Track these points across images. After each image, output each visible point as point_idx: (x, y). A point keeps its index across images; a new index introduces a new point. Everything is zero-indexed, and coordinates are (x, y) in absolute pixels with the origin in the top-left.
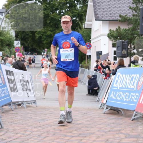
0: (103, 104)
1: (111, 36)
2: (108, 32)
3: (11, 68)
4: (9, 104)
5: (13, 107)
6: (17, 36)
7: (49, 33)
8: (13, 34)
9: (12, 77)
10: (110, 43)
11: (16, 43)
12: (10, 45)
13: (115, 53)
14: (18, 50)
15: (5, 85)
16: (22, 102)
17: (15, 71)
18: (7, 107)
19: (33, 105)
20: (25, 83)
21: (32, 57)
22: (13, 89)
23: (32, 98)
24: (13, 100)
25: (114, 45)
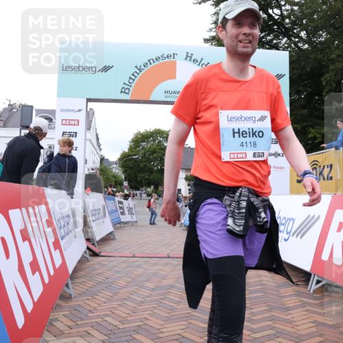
0: (182, 224)
1: (187, 179)
2: (185, 176)
3: (122, 200)
4: (120, 223)
5: (122, 225)
6: (125, 178)
7: (146, 177)
8: (123, 177)
9: (121, 205)
10: (187, 183)
11: (125, 183)
12: (121, 184)
13: (189, 190)
14: (126, 187)
15: (117, 211)
16: (128, 222)
17: (124, 201)
18: (118, 225)
19: (135, 224)
20: (130, 210)
21: (134, 192)
22: (123, 213)
23: (135, 219)
24: (123, 220)
25: (189, 185)
